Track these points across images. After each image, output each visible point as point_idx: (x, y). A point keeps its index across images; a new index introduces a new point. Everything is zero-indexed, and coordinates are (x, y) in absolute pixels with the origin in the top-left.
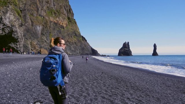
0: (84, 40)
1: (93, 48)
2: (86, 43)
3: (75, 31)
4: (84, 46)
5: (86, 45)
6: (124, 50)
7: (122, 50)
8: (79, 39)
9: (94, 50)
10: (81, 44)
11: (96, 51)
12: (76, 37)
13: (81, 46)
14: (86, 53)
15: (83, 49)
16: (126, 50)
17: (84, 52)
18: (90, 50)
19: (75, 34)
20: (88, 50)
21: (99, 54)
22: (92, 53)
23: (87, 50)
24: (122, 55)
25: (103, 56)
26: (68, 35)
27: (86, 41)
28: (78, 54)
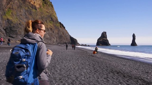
0: (62, 27)
1: (72, 37)
2: (64, 30)
3: (51, 15)
4: (62, 33)
5: (64, 33)
6: (103, 39)
7: (100, 40)
8: (56, 25)
9: (74, 38)
10: (58, 31)
11: (76, 40)
12: (52, 22)
13: (58, 33)
14: (64, 41)
15: (61, 37)
16: (104, 40)
17: (62, 41)
18: (69, 38)
19: (52, 19)
20: (67, 39)
21: (78, 43)
22: (71, 42)
23: (65, 38)
24: (101, 45)
25: (82, 45)
26: (42, 18)
27: (64, 28)
28: (55, 43)
